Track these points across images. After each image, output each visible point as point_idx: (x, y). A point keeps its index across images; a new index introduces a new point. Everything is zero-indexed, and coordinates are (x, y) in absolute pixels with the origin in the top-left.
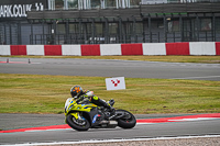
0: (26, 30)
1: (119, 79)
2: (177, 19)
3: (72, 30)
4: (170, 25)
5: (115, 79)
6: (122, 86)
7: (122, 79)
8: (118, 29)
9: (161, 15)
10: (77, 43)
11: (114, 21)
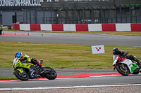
0: (40, 14)
1: (100, 46)
2: (138, 8)
3: (70, 15)
4: (134, 12)
5: (98, 47)
6: (102, 51)
10: (73, 23)
11: (97, 9)
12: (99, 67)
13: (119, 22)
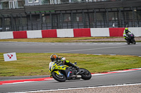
1: (12, 54)
2: (49, 15)
4: (44, 18)
5: (9, 54)
6: (14, 58)
7: (14, 54)
8: (11, 22)
9: (38, 12)
11: (8, 17)
12: (12, 74)
13: (30, 29)
